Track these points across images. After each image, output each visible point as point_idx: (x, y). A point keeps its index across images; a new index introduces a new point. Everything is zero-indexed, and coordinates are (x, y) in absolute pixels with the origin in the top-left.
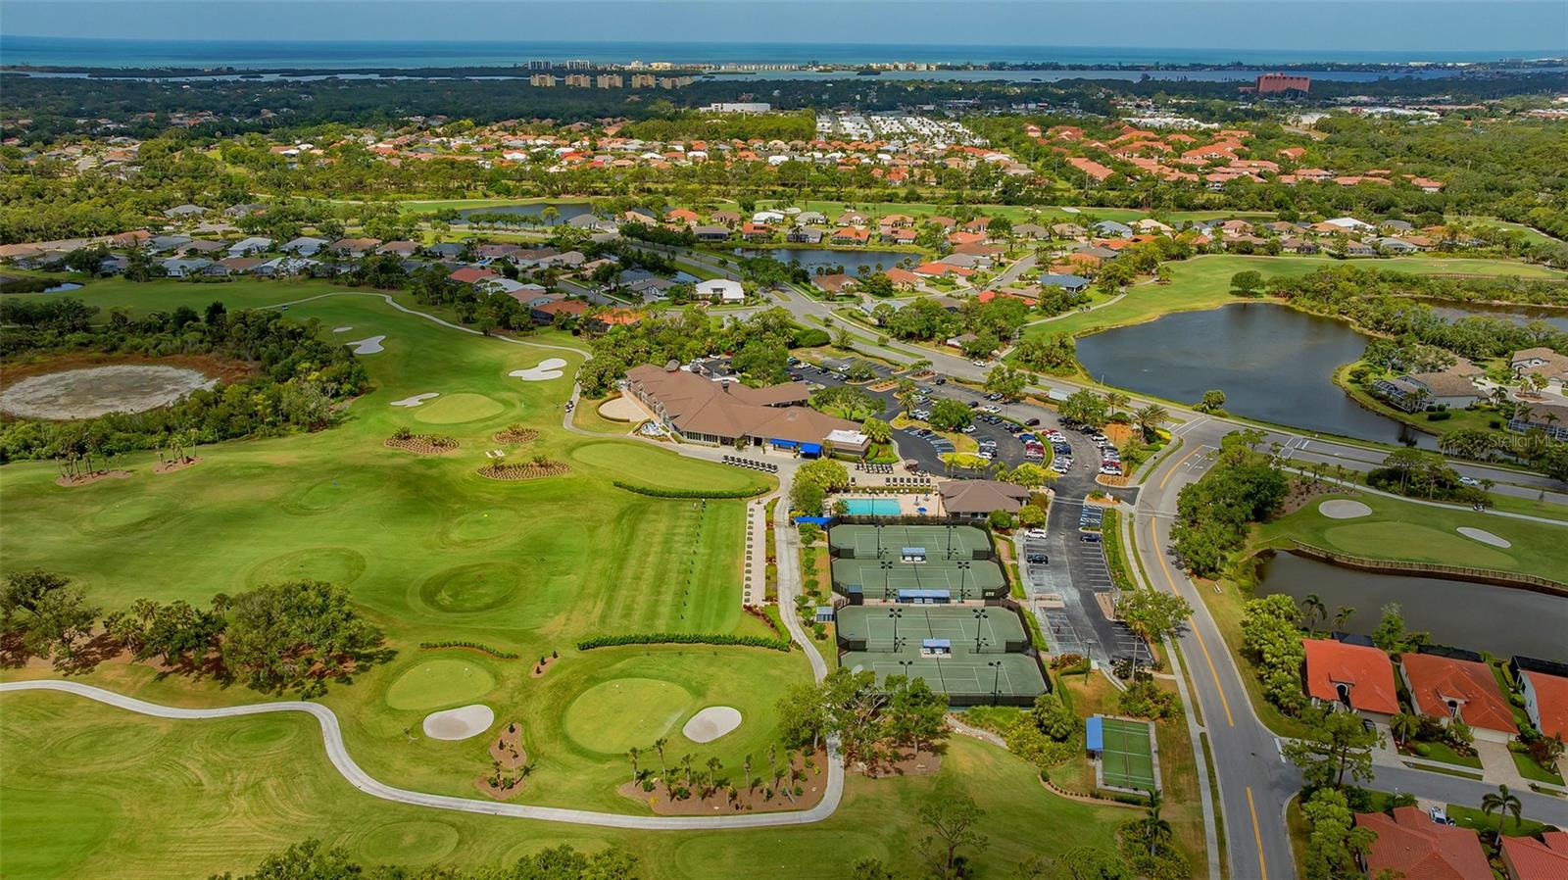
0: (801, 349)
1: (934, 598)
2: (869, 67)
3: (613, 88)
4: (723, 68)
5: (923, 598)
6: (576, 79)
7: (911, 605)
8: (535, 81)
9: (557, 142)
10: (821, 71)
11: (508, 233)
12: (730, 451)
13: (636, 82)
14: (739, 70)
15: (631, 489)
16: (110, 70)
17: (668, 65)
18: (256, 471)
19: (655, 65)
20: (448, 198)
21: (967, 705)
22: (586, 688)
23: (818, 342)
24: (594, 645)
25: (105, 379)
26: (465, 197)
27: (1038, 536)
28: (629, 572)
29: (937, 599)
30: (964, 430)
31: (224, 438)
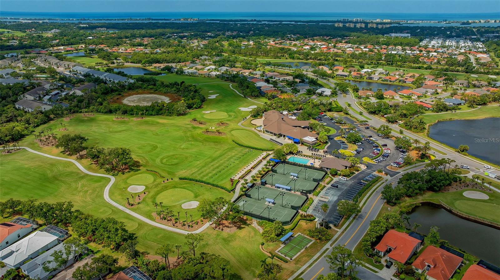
0: (332, 112)
1: (286, 189)
2: (468, 22)
3: (361, 28)
4: (409, 22)
5: (283, 188)
6: (350, 25)
7: (278, 189)
8: (336, 25)
9: (324, 44)
10: (447, 23)
11: (282, 70)
12: (274, 138)
13: (369, 26)
14: (415, 23)
15: (236, 143)
16: (225, 20)
17: (389, 20)
18: (155, 123)
19: (384, 20)
20: (275, 59)
21: (262, 219)
22: (171, 189)
23: (339, 111)
24: (183, 179)
25: (148, 97)
26: (280, 59)
27: (344, 179)
28: (212, 164)
29: (287, 189)
30: (357, 144)
31: (158, 115)
